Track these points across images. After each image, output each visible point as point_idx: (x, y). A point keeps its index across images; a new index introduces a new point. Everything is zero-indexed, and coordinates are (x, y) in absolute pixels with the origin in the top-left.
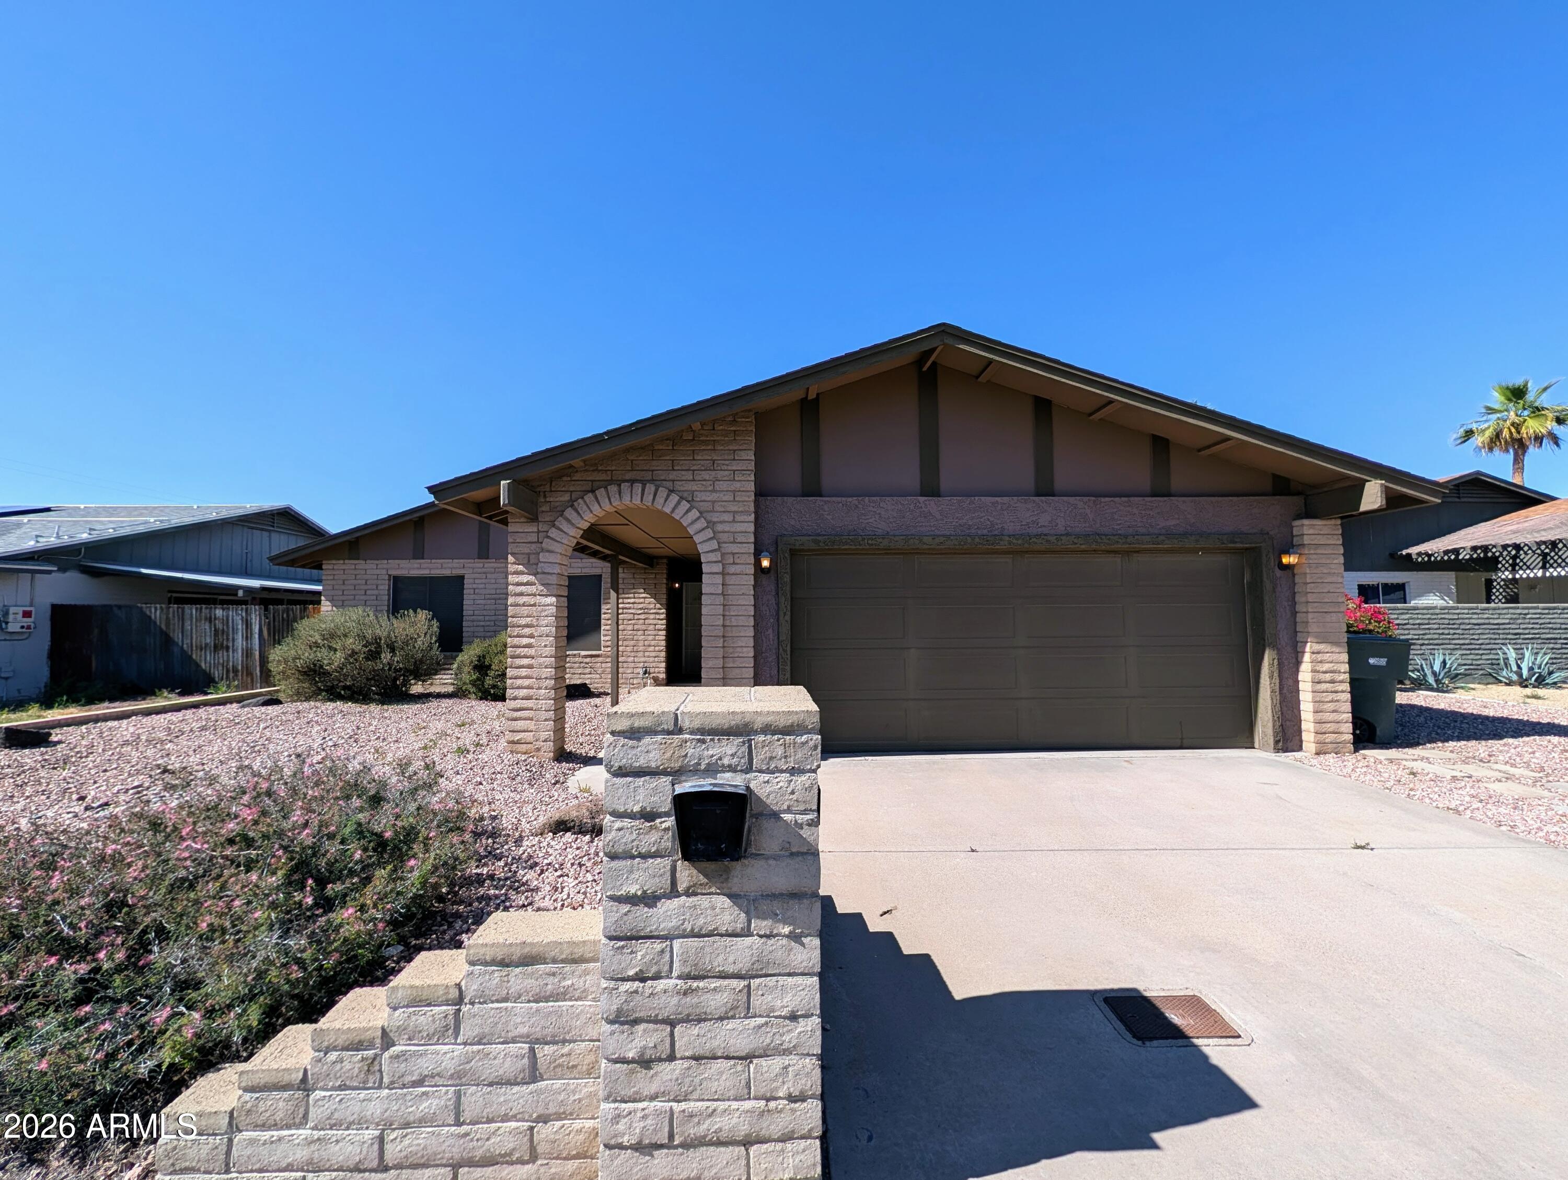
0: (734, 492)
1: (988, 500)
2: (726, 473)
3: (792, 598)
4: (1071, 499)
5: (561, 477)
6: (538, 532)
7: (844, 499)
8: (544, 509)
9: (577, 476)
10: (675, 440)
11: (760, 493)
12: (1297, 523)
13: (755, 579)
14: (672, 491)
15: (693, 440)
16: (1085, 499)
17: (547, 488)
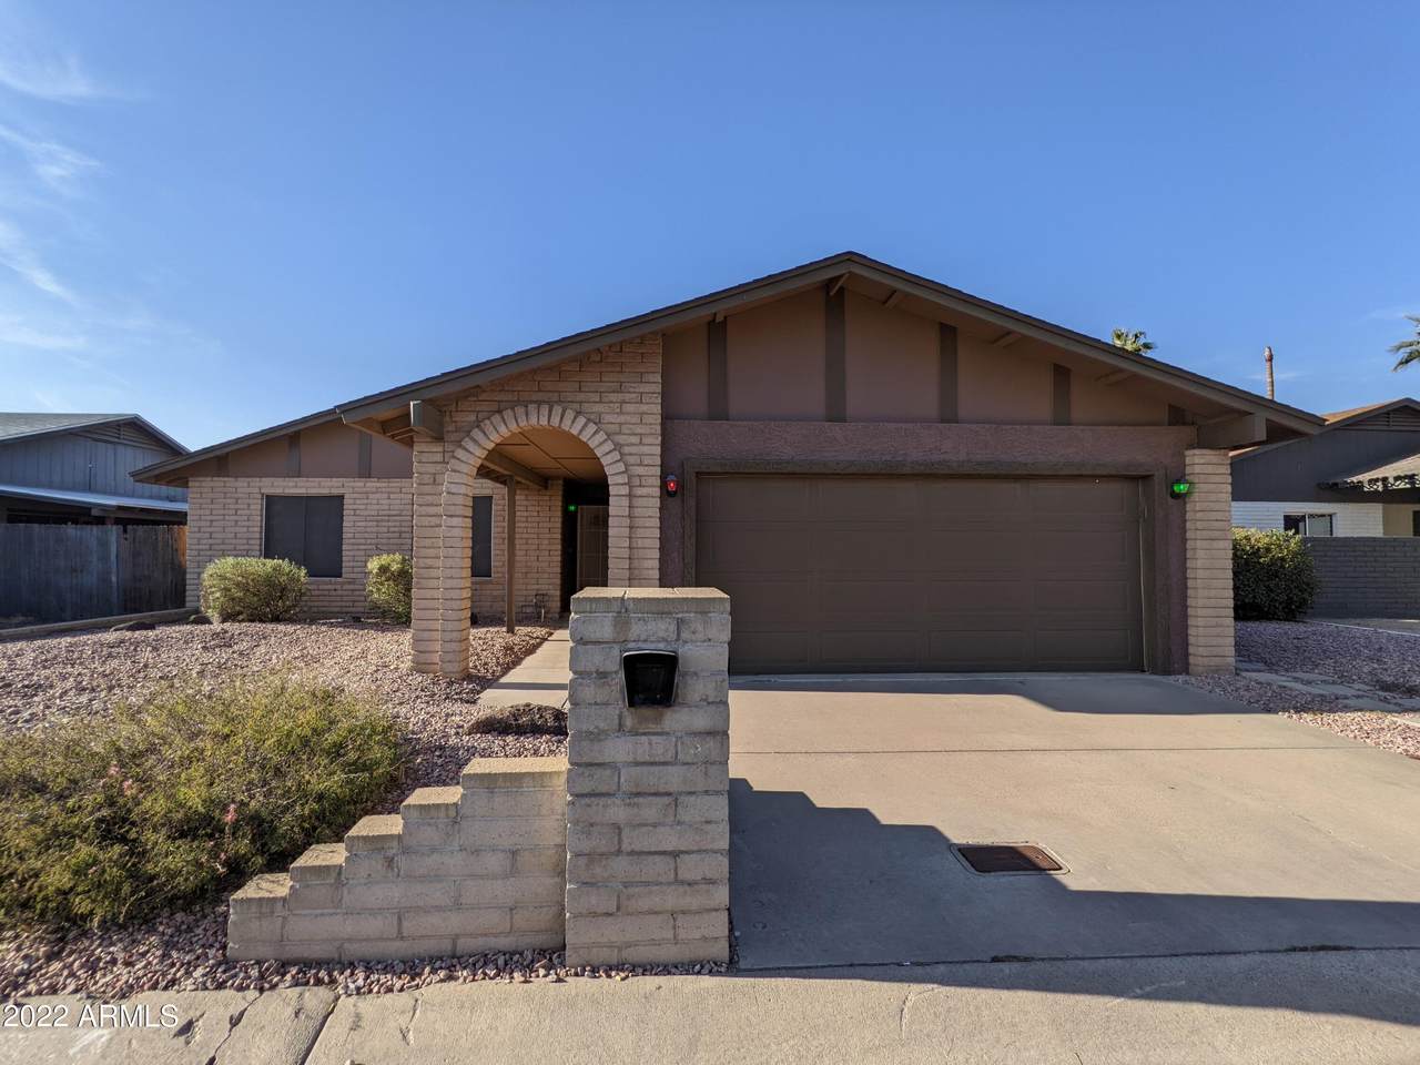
0: (642, 414)
1: (892, 426)
2: (634, 395)
3: (697, 521)
4: (974, 426)
5: (467, 397)
6: (444, 452)
7: (750, 423)
8: (450, 429)
9: (483, 396)
10: (583, 362)
11: (667, 418)
12: (1188, 453)
13: (661, 502)
14: (578, 413)
15: (601, 361)
16: (987, 426)
17: (453, 408)
